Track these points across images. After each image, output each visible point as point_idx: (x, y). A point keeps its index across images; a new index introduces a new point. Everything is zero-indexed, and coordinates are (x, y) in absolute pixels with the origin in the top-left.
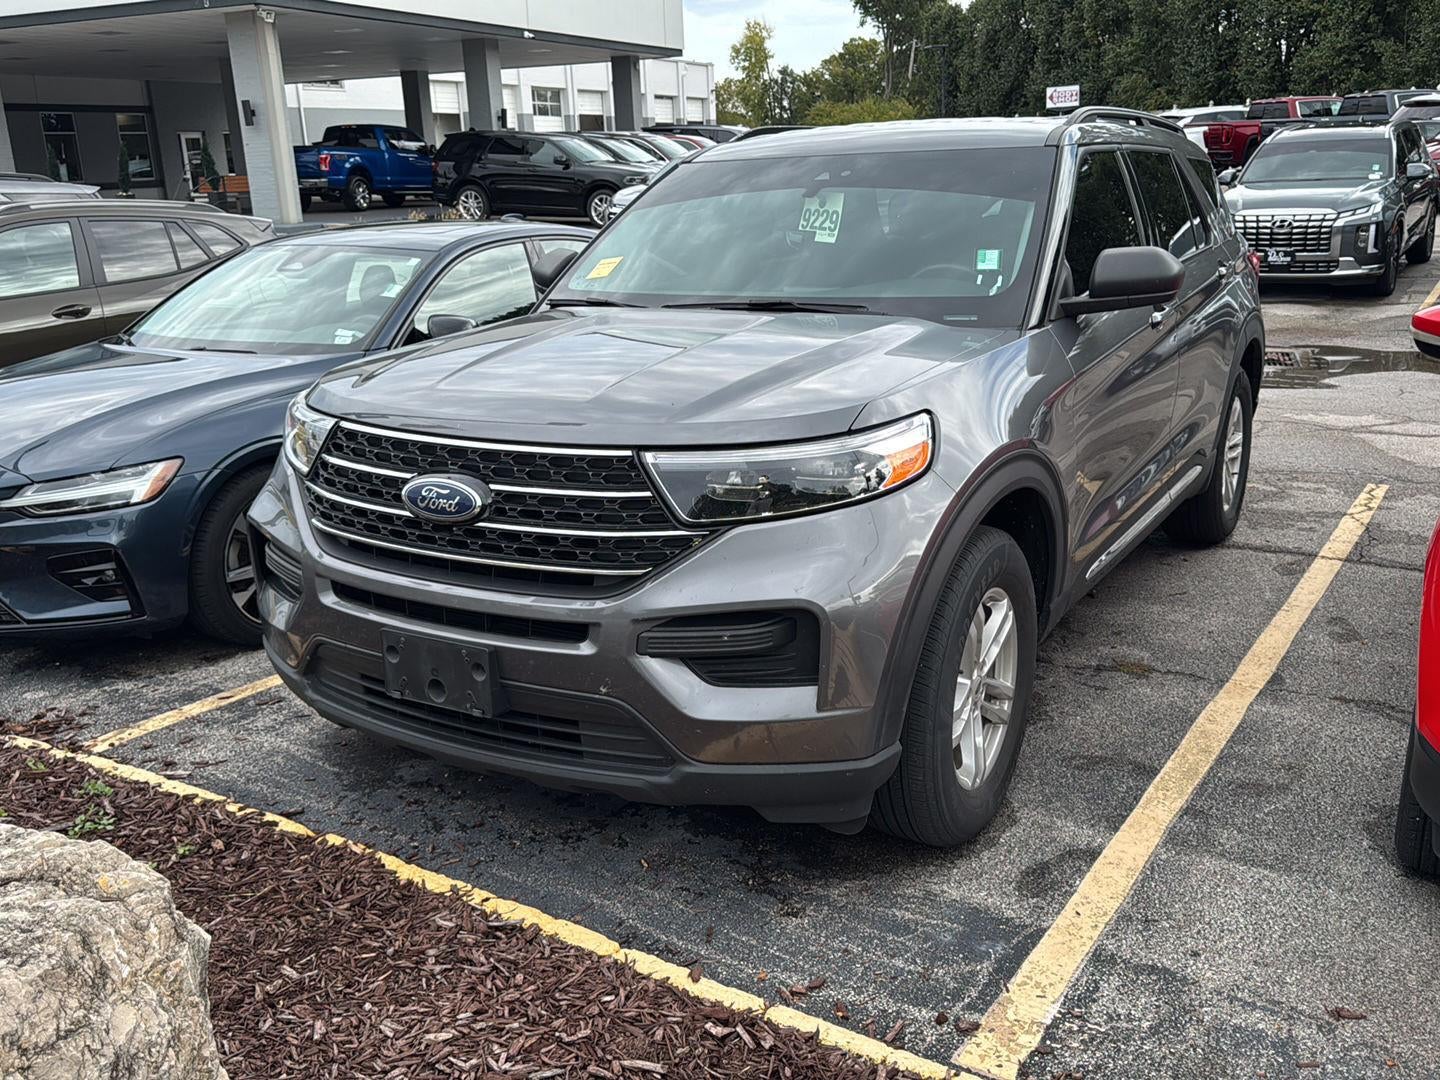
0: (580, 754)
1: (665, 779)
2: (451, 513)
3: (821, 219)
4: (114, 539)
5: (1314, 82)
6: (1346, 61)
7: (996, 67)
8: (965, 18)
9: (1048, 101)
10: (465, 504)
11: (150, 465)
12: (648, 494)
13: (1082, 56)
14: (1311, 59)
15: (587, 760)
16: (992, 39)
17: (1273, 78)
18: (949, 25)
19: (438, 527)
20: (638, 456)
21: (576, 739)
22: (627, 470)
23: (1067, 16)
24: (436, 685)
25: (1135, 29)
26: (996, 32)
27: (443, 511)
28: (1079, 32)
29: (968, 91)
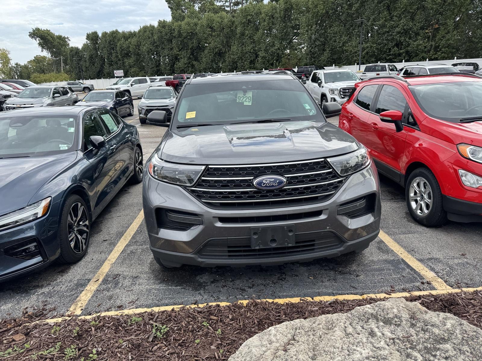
0: (313, 249)
1: (342, 249)
2: (276, 186)
3: (245, 99)
4: (32, 233)
5: (181, 71)
6: (187, 66)
7: (94, 65)
8: (81, 51)
9: (115, 74)
10: (281, 182)
11: (40, 202)
12: (331, 170)
13: (119, 62)
14: (179, 65)
15: (316, 251)
16: (91, 57)
17: (170, 70)
18: (76, 53)
19: (268, 191)
20: (326, 160)
21: (313, 245)
22: (325, 164)
23: (113, 52)
24: (274, 241)
25: (132, 56)
26: (92, 55)
27: (273, 186)
28: (117, 57)
29: (86, 71)
